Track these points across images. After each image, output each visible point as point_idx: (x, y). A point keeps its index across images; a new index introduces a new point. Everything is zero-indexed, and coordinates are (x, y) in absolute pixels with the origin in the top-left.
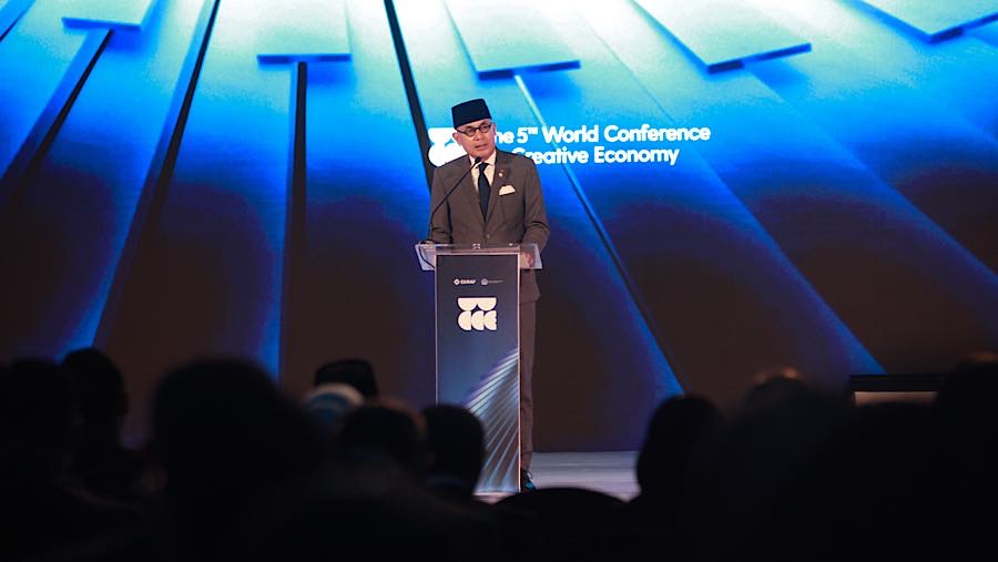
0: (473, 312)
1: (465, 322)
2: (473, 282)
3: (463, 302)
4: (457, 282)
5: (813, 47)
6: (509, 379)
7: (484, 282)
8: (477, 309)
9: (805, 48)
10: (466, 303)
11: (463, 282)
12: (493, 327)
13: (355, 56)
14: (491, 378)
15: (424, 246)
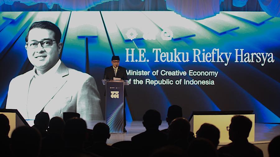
0: (114, 94)
1: (112, 96)
2: (114, 88)
3: (112, 92)
4: (111, 88)
5: (196, 35)
6: (121, 109)
7: (116, 88)
8: (115, 94)
9: (194, 35)
11: (112, 88)
12: (118, 98)
13: (99, 37)
15: (104, 80)
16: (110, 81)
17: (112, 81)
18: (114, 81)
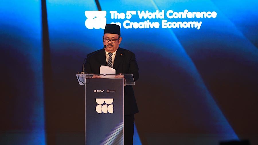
0: (102, 105)
1: (99, 109)
2: (103, 91)
4: (95, 91)
7: (108, 91)
8: (105, 103)
10: (99, 101)
11: (98, 91)
12: (112, 112)
14: (110, 136)
15: (80, 75)
16: (93, 77)
17: (98, 77)
18: (102, 77)
